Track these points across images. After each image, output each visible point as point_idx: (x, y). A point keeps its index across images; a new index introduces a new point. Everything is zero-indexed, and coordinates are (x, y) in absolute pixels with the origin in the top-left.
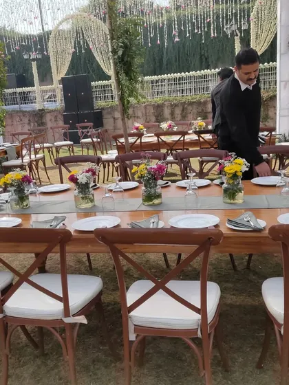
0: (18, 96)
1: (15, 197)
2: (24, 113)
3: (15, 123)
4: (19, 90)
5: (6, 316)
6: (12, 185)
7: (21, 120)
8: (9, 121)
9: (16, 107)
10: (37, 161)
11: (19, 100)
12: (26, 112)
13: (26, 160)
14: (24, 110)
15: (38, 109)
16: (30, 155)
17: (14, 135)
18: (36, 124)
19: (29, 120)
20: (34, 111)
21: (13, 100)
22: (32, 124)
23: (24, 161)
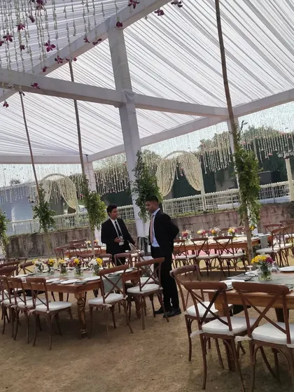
0: (273, 190)
1: (260, 271)
2: (277, 205)
3: (269, 214)
4: (274, 185)
5: (253, 340)
6: (259, 264)
7: (275, 212)
8: (264, 213)
9: (271, 200)
10: (286, 249)
11: (273, 194)
12: (280, 204)
13: (276, 248)
14: (278, 202)
15: (291, 200)
16: (280, 243)
17: (267, 227)
18: (289, 215)
19: (283, 212)
20: (287, 203)
21: (268, 193)
22: (285, 215)
23: (274, 249)
